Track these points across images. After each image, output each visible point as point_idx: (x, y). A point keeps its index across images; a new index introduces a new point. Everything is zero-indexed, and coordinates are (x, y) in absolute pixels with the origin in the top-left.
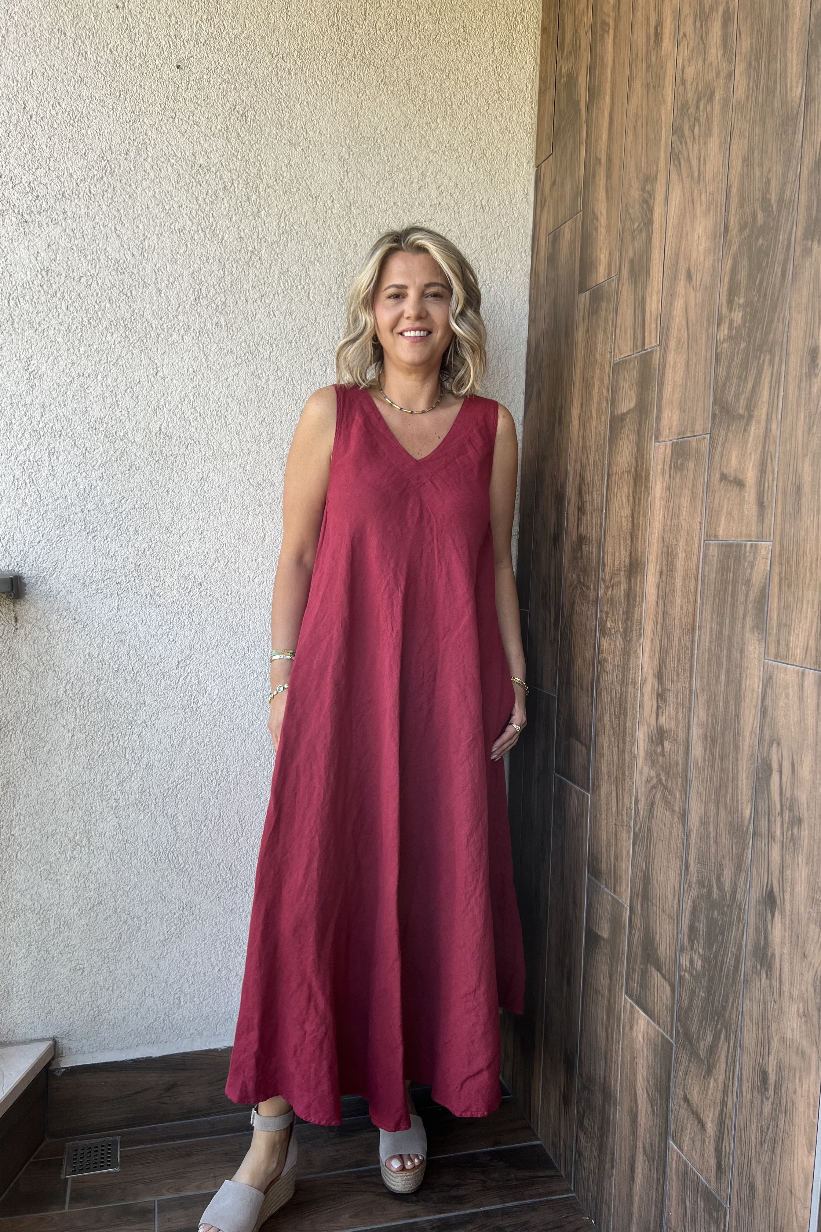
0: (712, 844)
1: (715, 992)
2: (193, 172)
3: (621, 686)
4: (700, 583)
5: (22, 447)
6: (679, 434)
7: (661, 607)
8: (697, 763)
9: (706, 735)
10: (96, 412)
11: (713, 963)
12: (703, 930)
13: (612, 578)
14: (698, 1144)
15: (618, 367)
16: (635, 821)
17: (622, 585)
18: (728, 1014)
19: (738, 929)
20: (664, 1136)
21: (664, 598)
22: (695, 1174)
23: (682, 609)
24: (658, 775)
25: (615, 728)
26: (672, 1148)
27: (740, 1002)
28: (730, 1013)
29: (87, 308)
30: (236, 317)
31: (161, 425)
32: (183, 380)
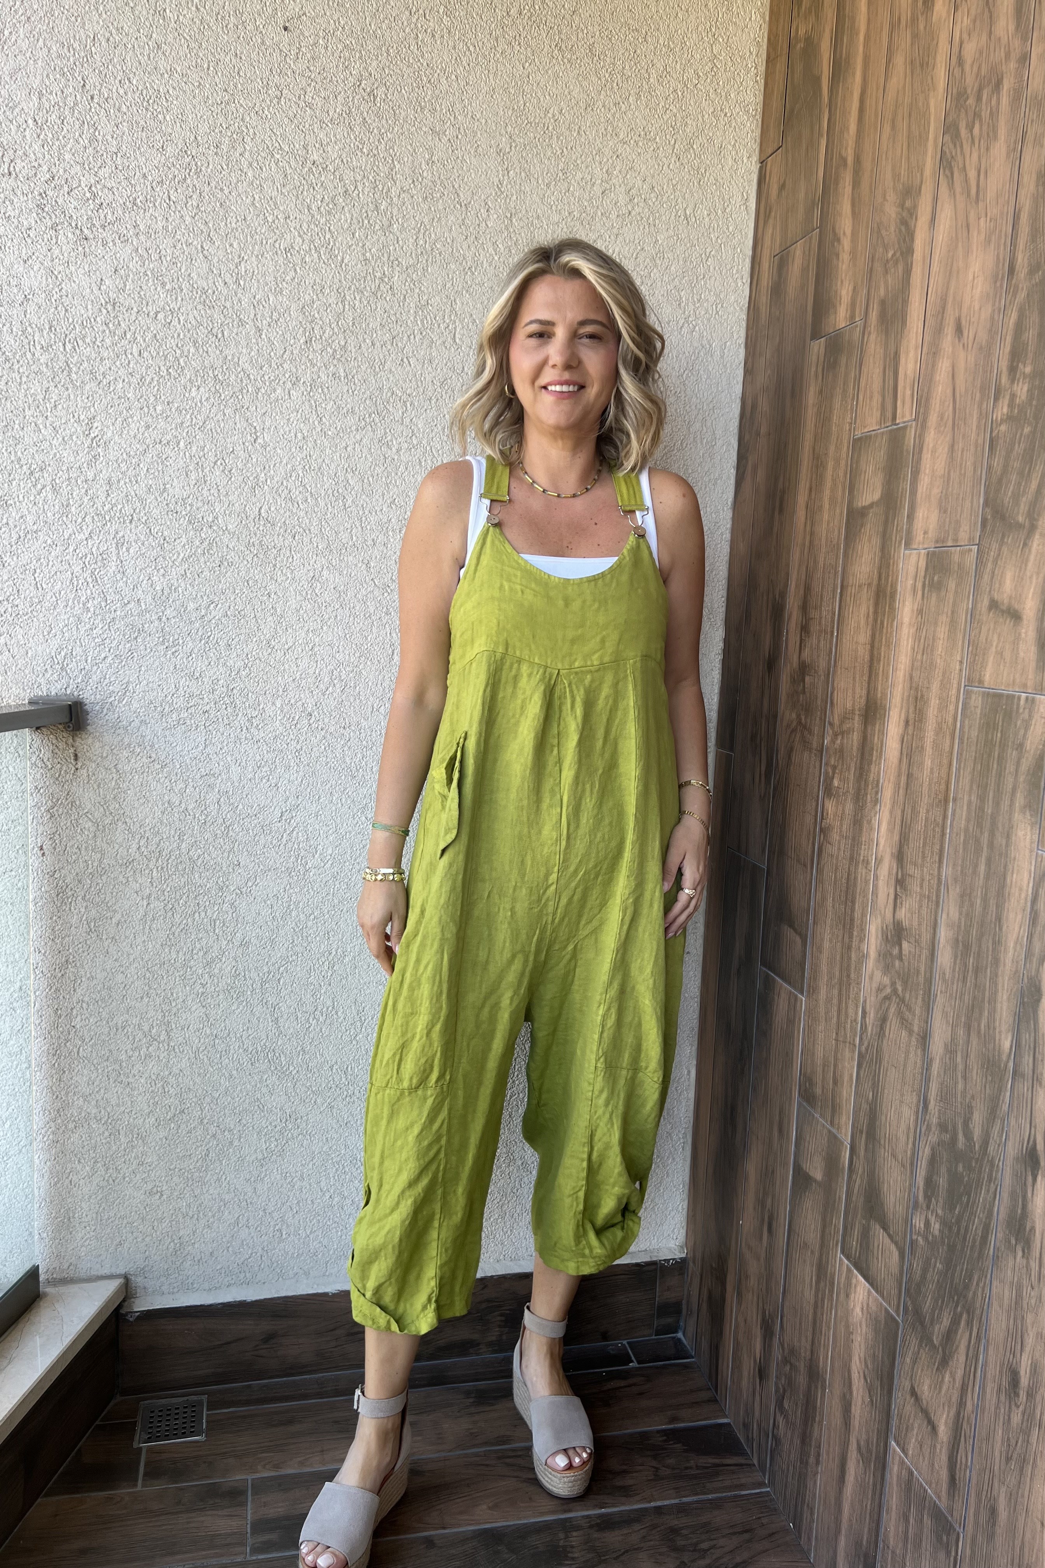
0: (960, 1078)
1: (956, 1266)
2: (304, 172)
3: (850, 864)
4: (957, 741)
5: (82, 535)
6: (937, 542)
7: (904, 766)
8: (944, 974)
9: (957, 940)
10: (177, 490)
11: (955, 1229)
12: (943, 1186)
13: (842, 722)
14: (926, 1449)
15: (860, 444)
16: (861, 1039)
17: (855, 733)
18: (971, 1296)
19: (988, 1191)
20: (884, 1433)
21: (910, 756)
22: (922, 1485)
23: (932, 772)
24: (893, 984)
25: (839, 917)
26: (894, 1450)
27: (988, 1282)
28: (974, 1293)
29: (166, 353)
30: (359, 366)
31: (261, 508)
32: (290, 449)
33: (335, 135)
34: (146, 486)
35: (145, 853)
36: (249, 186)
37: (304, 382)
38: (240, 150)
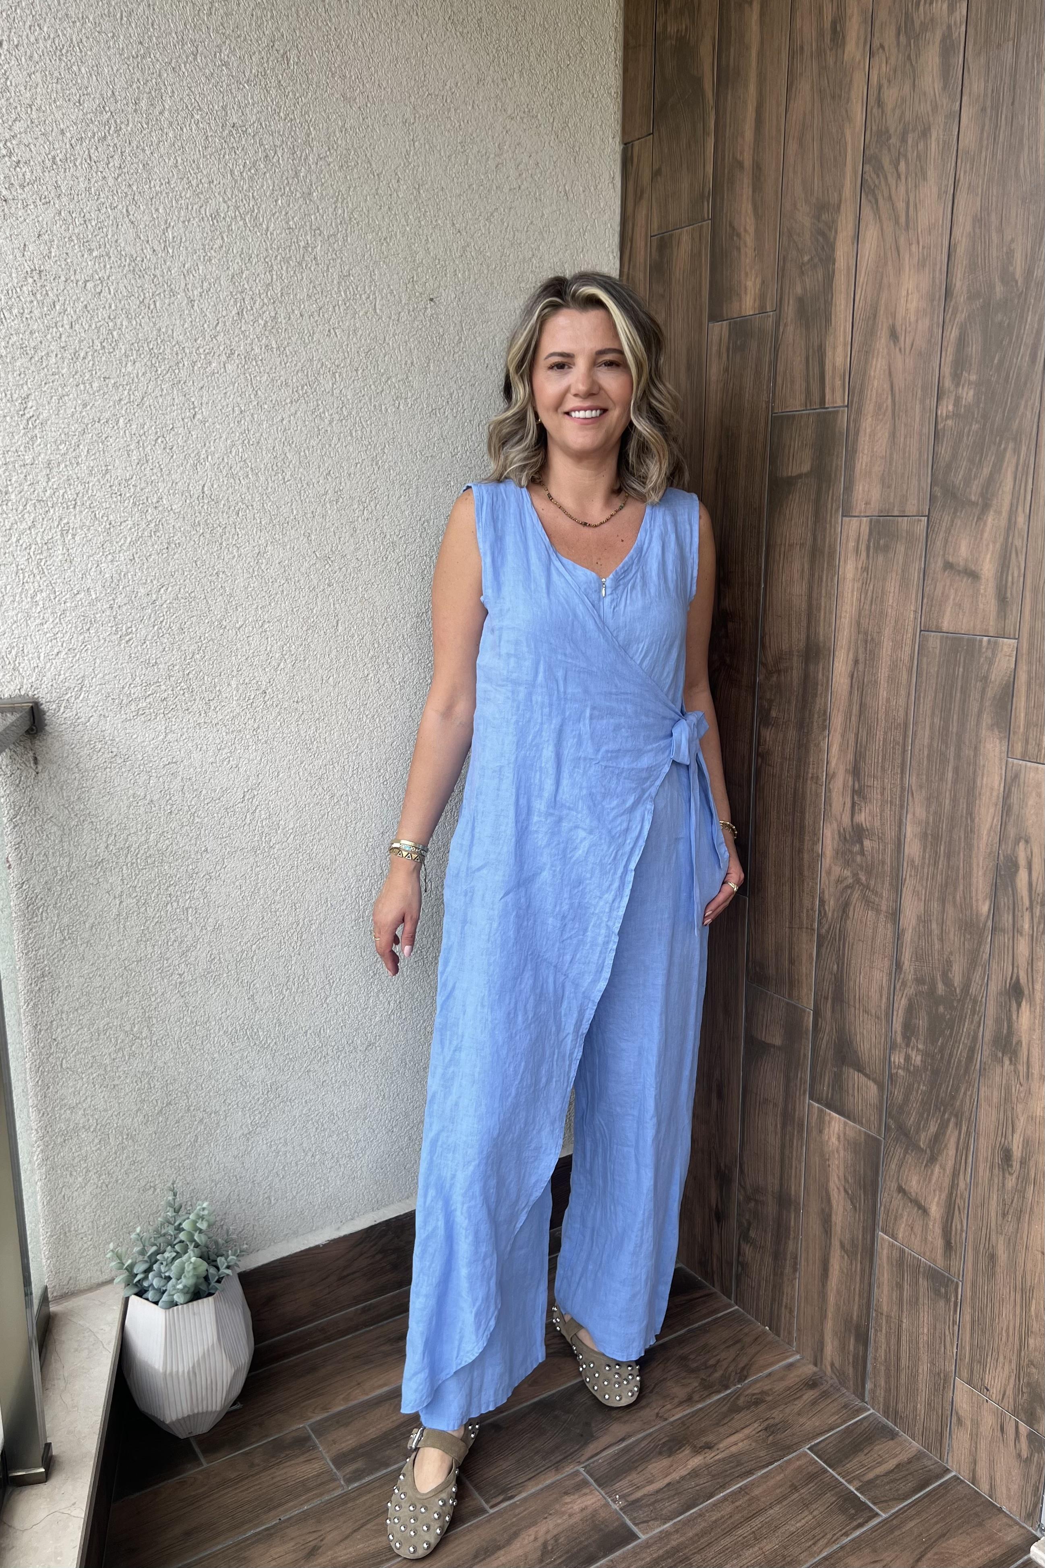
0: (936, 941)
1: (941, 1084)
3: (796, 782)
4: (914, 675)
6: (881, 511)
7: (856, 697)
8: (913, 861)
9: (925, 834)
10: (119, 471)
11: (938, 1057)
12: (924, 1026)
13: (777, 663)
14: (918, 1229)
15: (780, 421)
16: (820, 923)
17: (794, 671)
18: (958, 1103)
19: (973, 1022)
20: (870, 1228)
21: (861, 688)
22: (914, 1257)
23: (888, 701)
24: (855, 875)
26: (883, 1239)
27: (975, 1090)
28: (962, 1101)
29: (98, 325)
30: (289, 338)
31: (204, 485)
32: (229, 424)
33: (252, 98)
34: (88, 467)
35: (114, 851)
36: (170, 147)
37: (239, 355)
38: (159, 108)
